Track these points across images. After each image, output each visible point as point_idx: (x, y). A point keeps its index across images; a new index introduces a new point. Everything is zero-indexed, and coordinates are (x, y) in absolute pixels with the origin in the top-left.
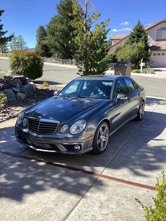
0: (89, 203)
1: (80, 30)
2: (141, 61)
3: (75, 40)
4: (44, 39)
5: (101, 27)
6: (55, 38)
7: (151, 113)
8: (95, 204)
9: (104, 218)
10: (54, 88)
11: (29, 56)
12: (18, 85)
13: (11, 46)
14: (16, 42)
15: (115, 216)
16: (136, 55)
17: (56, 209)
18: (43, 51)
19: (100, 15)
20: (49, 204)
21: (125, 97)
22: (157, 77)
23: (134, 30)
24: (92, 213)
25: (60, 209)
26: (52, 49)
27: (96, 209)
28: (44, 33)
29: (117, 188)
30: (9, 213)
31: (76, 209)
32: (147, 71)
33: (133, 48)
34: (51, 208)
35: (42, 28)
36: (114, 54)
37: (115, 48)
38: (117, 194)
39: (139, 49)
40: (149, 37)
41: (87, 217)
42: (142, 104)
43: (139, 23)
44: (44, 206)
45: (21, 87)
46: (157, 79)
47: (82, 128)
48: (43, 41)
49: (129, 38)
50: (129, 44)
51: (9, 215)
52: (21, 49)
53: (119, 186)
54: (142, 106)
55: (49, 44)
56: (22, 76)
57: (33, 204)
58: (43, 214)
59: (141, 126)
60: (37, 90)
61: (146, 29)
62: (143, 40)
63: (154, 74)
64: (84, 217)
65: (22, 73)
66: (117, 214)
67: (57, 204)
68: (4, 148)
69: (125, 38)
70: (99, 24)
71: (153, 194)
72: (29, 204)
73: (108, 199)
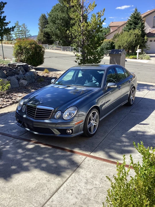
0: (76, 180)
1: (78, 20)
2: (137, 47)
3: (73, 29)
4: (46, 27)
5: (97, 17)
6: (56, 26)
7: (142, 98)
8: (82, 180)
9: (88, 192)
10: (54, 75)
11: (31, 44)
12: (21, 72)
13: (16, 34)
14: (20, 30)
15: (98, 191)
16: (133, 42)
17: (48, 184)
18: (45, 39)
19: (96, 5)
20: (43, 180)
21: (115, 85)
22: (152, 63)
23: (131, 17)
24: (78, 188)
25: (52, 185)
26: (54, 36)
27: (83, 184)
28: (46, 21)
29: (102, 167)
30: (8, 187)
31: (65, 185)
32: (143, 57)
33: (130, 35)
34: (44, 183)
35: (44, 17)
36: (112, 41)
37: (113, 35)
38: (102, 172)
39: (136, 36)
40: (146, 24)
41: (74, 191)
42: (133, 91)
43: (136, 10)
44: (38, 182)
45: (24, 75)
46: (151, 64)
47: (74, 114)
48: (45, 29)
49: (127, 25)
50: (126, 31)
51: (8, 188)
52: (25, 37)
53: (104, 165)
54: (133, 92)
55: (51, 32)
56: (25, 64)
57: (29, 180)
58: (37, 188)
59: (131, 111)
60: (38, 77)
61: (142, 16)
62: (140, 27)
63: (149, 60)
64: (72, 191)
65: (24, 60)
66: (100, 189)
67: (49, 180)
68: (6, 131)
69: (123, 25)
70: (95, 15)
71: (133, 172)
72: (26, 180)
73: (93, 177)
